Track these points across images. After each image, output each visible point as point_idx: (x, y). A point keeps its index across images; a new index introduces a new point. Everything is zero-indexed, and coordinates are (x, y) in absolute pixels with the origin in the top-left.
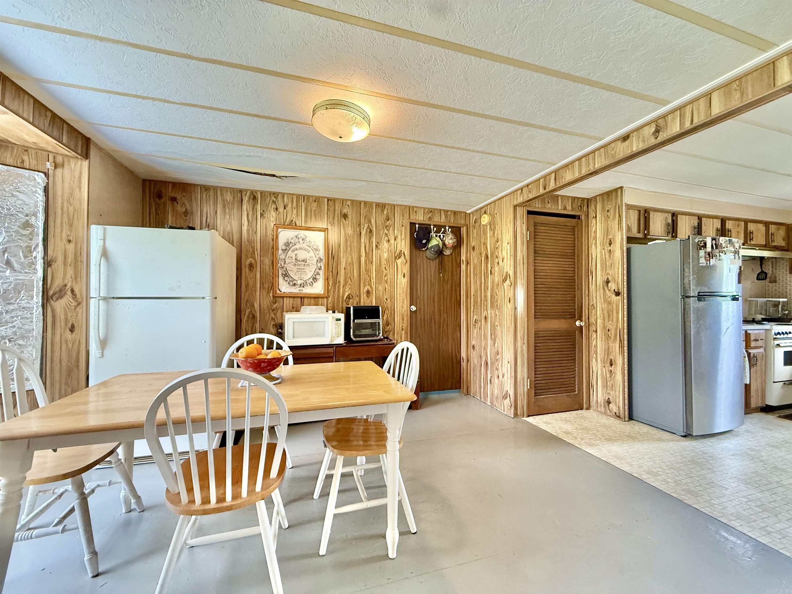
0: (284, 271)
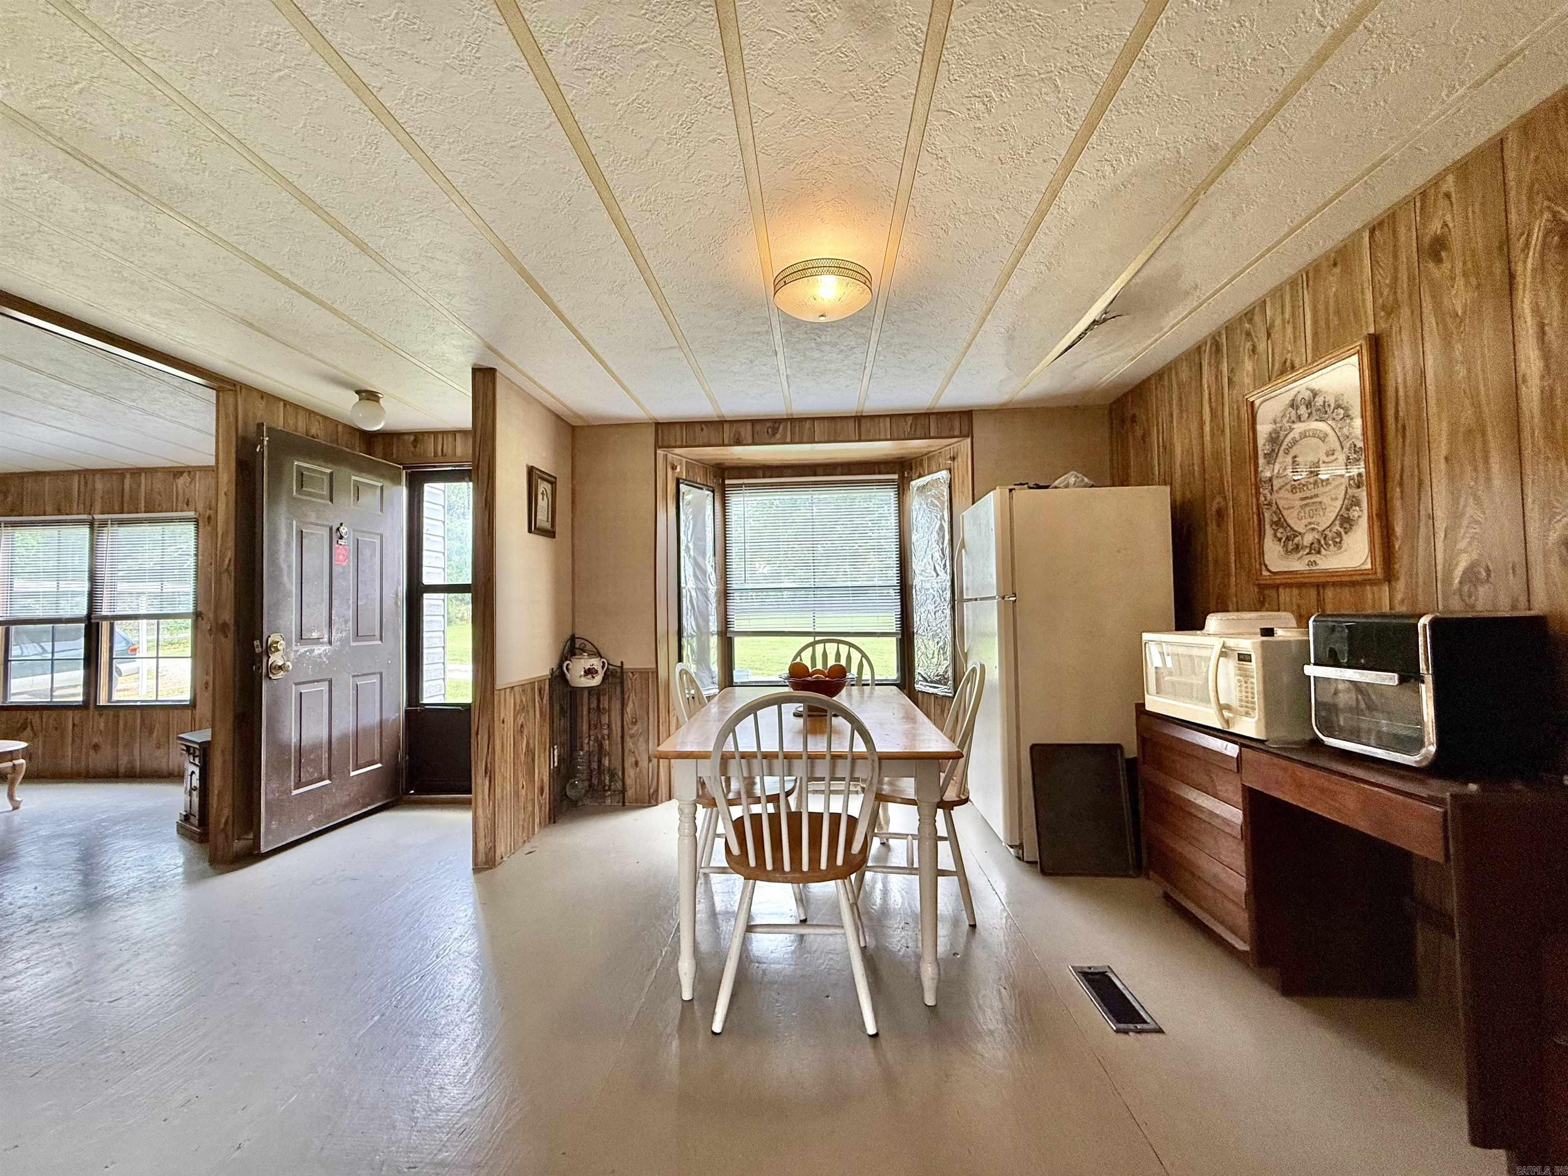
0: (1275, 513)
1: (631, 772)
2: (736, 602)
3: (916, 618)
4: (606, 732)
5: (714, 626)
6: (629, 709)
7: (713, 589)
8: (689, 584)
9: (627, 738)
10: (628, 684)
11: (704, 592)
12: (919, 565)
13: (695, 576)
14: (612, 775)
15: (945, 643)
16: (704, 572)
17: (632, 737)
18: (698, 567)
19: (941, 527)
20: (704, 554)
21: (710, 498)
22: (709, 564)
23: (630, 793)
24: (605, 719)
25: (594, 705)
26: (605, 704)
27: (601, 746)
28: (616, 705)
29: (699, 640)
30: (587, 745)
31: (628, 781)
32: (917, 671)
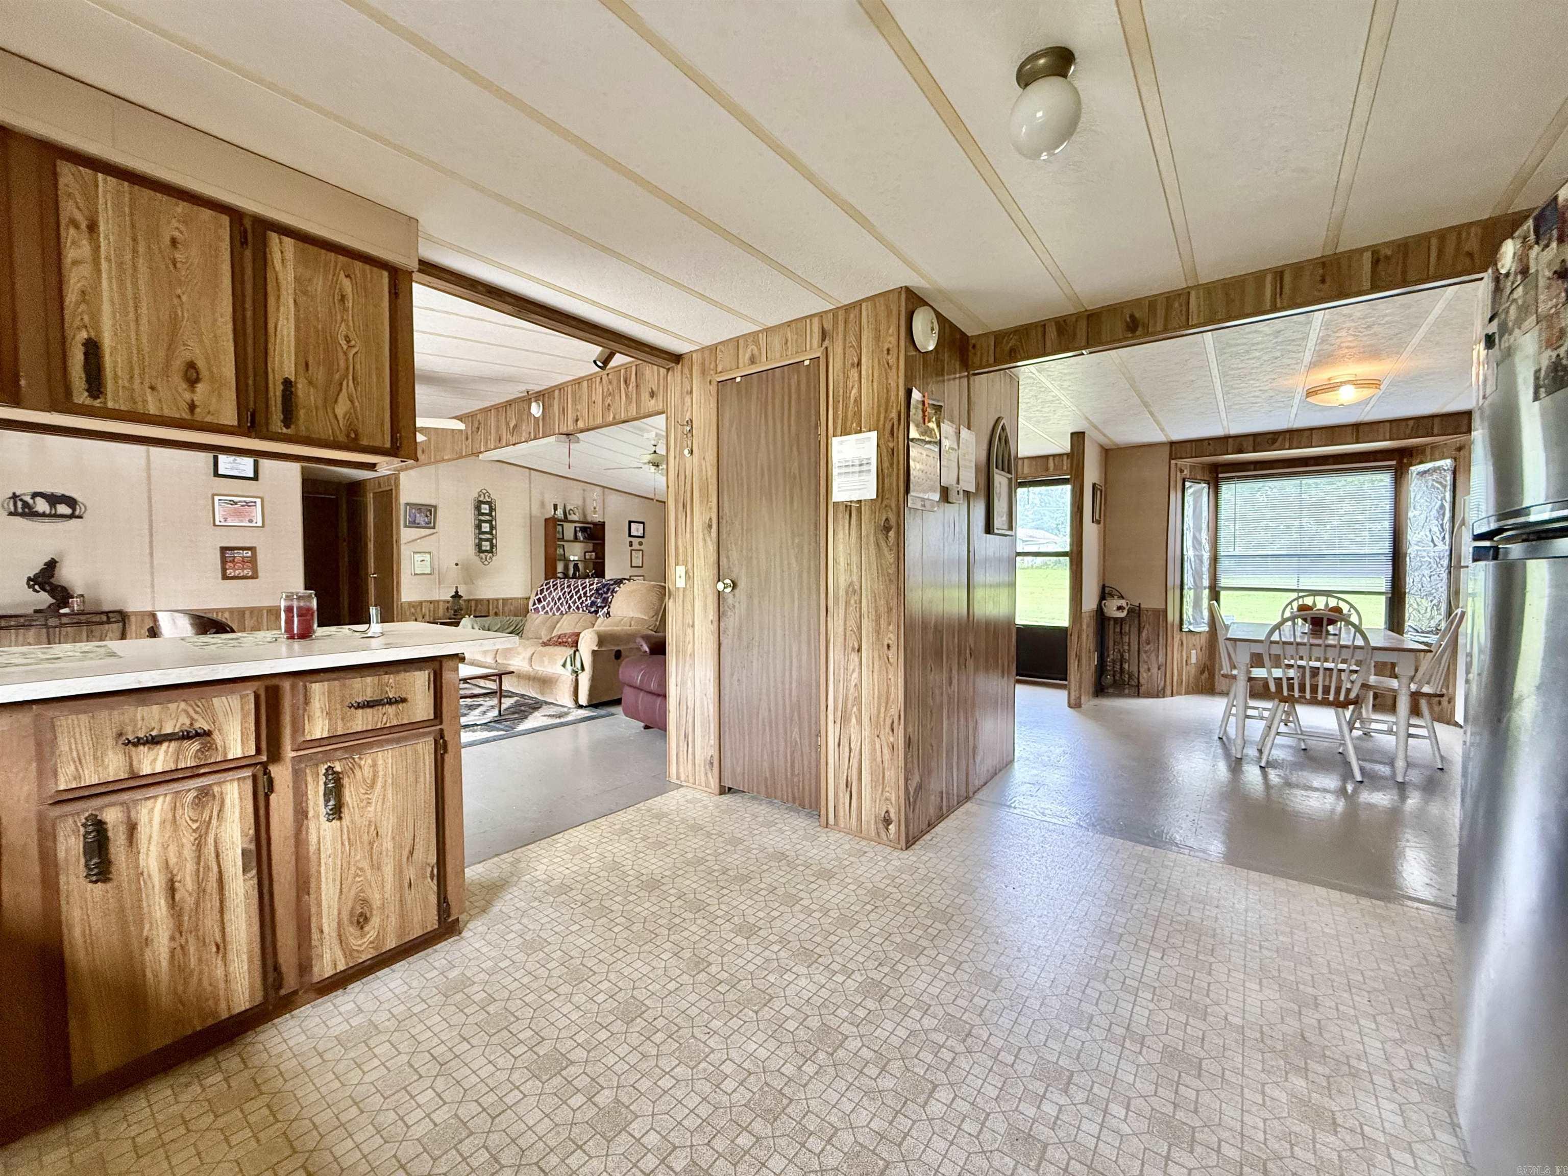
1: (1144, 675)
2: (1223, 564)
3: (1409, 580)
4: (1126, 647)
5: (1206, 583)
6: (1144, 634)
7: (1206, 556)
8: (1189, 553)
9: (1142, 653)
10: (1144, 618)
11: (1200, 558)
12: (1414, 538)
13: (1194, 547)
14: (1130, 677)
15: (1439, 602)
16: (1200, 543)
17: (1146, 652)
18: (1197, 541)
19: (1442, 507)
20: (1200, 531)
21: (1206, 490)
22: (1204, 537)
23: (1142, 689)
24: (1126, 639)
25: (1118, 630)
26: (1126, 628)
27: (1122, 656)
28: (1134, 630)
29: (1195, 590)
30: (1112, 656)
31: (1142, 681)
32: (1406, 624)
